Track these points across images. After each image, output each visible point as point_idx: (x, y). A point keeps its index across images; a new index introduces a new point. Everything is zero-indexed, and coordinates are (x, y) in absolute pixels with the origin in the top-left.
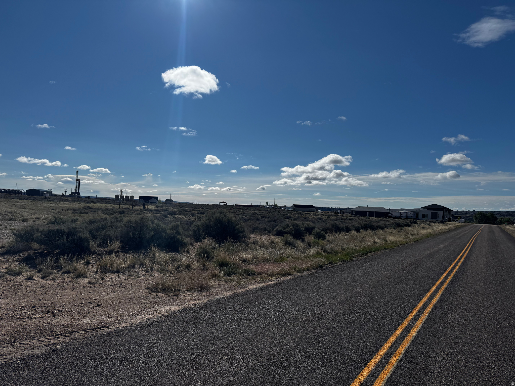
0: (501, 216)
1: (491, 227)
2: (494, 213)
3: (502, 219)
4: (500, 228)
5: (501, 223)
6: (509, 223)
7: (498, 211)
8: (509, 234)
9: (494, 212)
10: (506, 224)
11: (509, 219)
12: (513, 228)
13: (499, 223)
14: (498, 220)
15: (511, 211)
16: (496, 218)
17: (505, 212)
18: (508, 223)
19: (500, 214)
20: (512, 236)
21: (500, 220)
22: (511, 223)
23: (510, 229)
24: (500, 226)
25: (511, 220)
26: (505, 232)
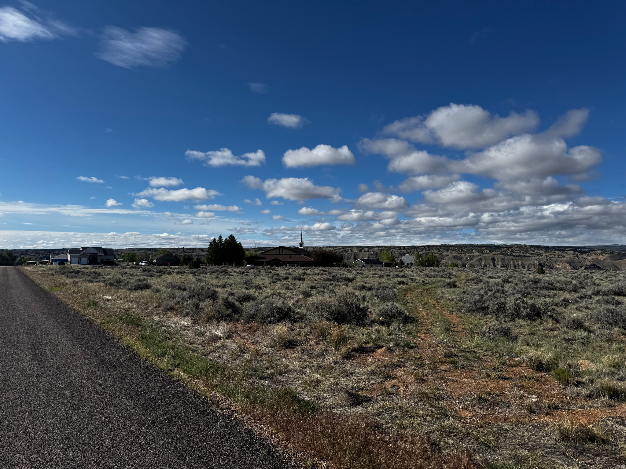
0: (21, 255)
1: (6, 269)
2: (13, 252)
3: (22, 258)
4: (17, 269)
5: (21, 263)
6: (30, 263)
7: (17, 249)
8: (26, 276)
9: (12, 250)
10: (25, 265)
11: (31, 258)
12: (33, 268)
13: (18, 263)
14: (17, 260)
15: (33, 249)
16: (14, 258)
17: (26, 250)
18: (28, 263)
19: (19, 253)
20: (29, 278)
21: (19, 261)
22: (31, 262)
23: (28, 270)
24: (18, 267)
25: (33, 259)
26: (21, 274)
